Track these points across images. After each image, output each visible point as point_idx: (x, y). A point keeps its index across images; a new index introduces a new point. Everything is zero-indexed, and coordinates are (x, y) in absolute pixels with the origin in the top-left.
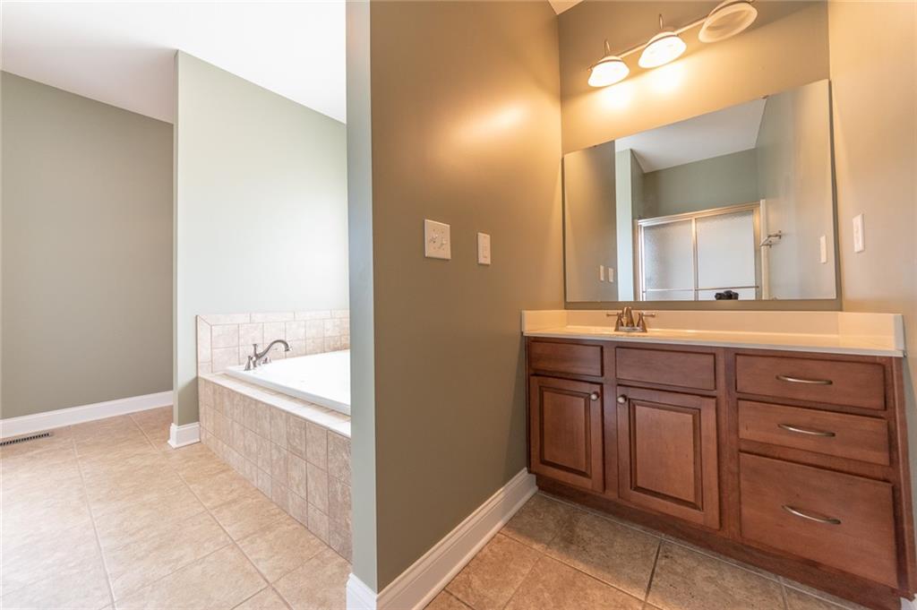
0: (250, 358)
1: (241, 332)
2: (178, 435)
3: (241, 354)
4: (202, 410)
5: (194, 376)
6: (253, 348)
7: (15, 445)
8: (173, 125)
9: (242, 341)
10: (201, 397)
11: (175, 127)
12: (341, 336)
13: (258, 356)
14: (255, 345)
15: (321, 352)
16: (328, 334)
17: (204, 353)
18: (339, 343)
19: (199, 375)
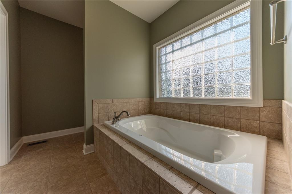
0: (113, 118)
1: (109, 107)
2: (86, 149)
3: (109, 116)
4: (95, 139)
5: (92, 125)
6: (114, 114)
7: (35, 145)
8: (83, 29)
9: (109, 110)
10: (95, 134)
11: (84, 29)
12: (144, 108)
13: (116, 118)
14: (115, 113)
15: (137, 116)
16: (140, 108)
17: (96, 116)
18: (144, 111)
19: (94, 125)
